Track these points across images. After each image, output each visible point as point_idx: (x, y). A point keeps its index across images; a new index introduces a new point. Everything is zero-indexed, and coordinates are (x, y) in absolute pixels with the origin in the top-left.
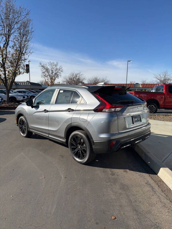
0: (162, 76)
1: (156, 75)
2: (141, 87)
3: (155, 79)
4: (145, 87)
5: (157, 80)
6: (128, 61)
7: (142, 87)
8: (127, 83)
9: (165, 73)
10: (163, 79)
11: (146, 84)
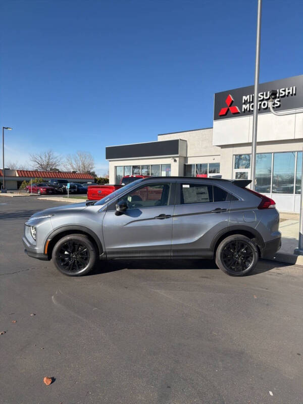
0: (44, 159)
1: (34, 156)
2: (17, 175)
3: (33, 163)
4: (28, 177)
5: (36, 165)
6: (4, 128)
7: (19, 176)
8: (5, 167)
9: (48, 154)
10: (45, 163)
11: (27, 171)
